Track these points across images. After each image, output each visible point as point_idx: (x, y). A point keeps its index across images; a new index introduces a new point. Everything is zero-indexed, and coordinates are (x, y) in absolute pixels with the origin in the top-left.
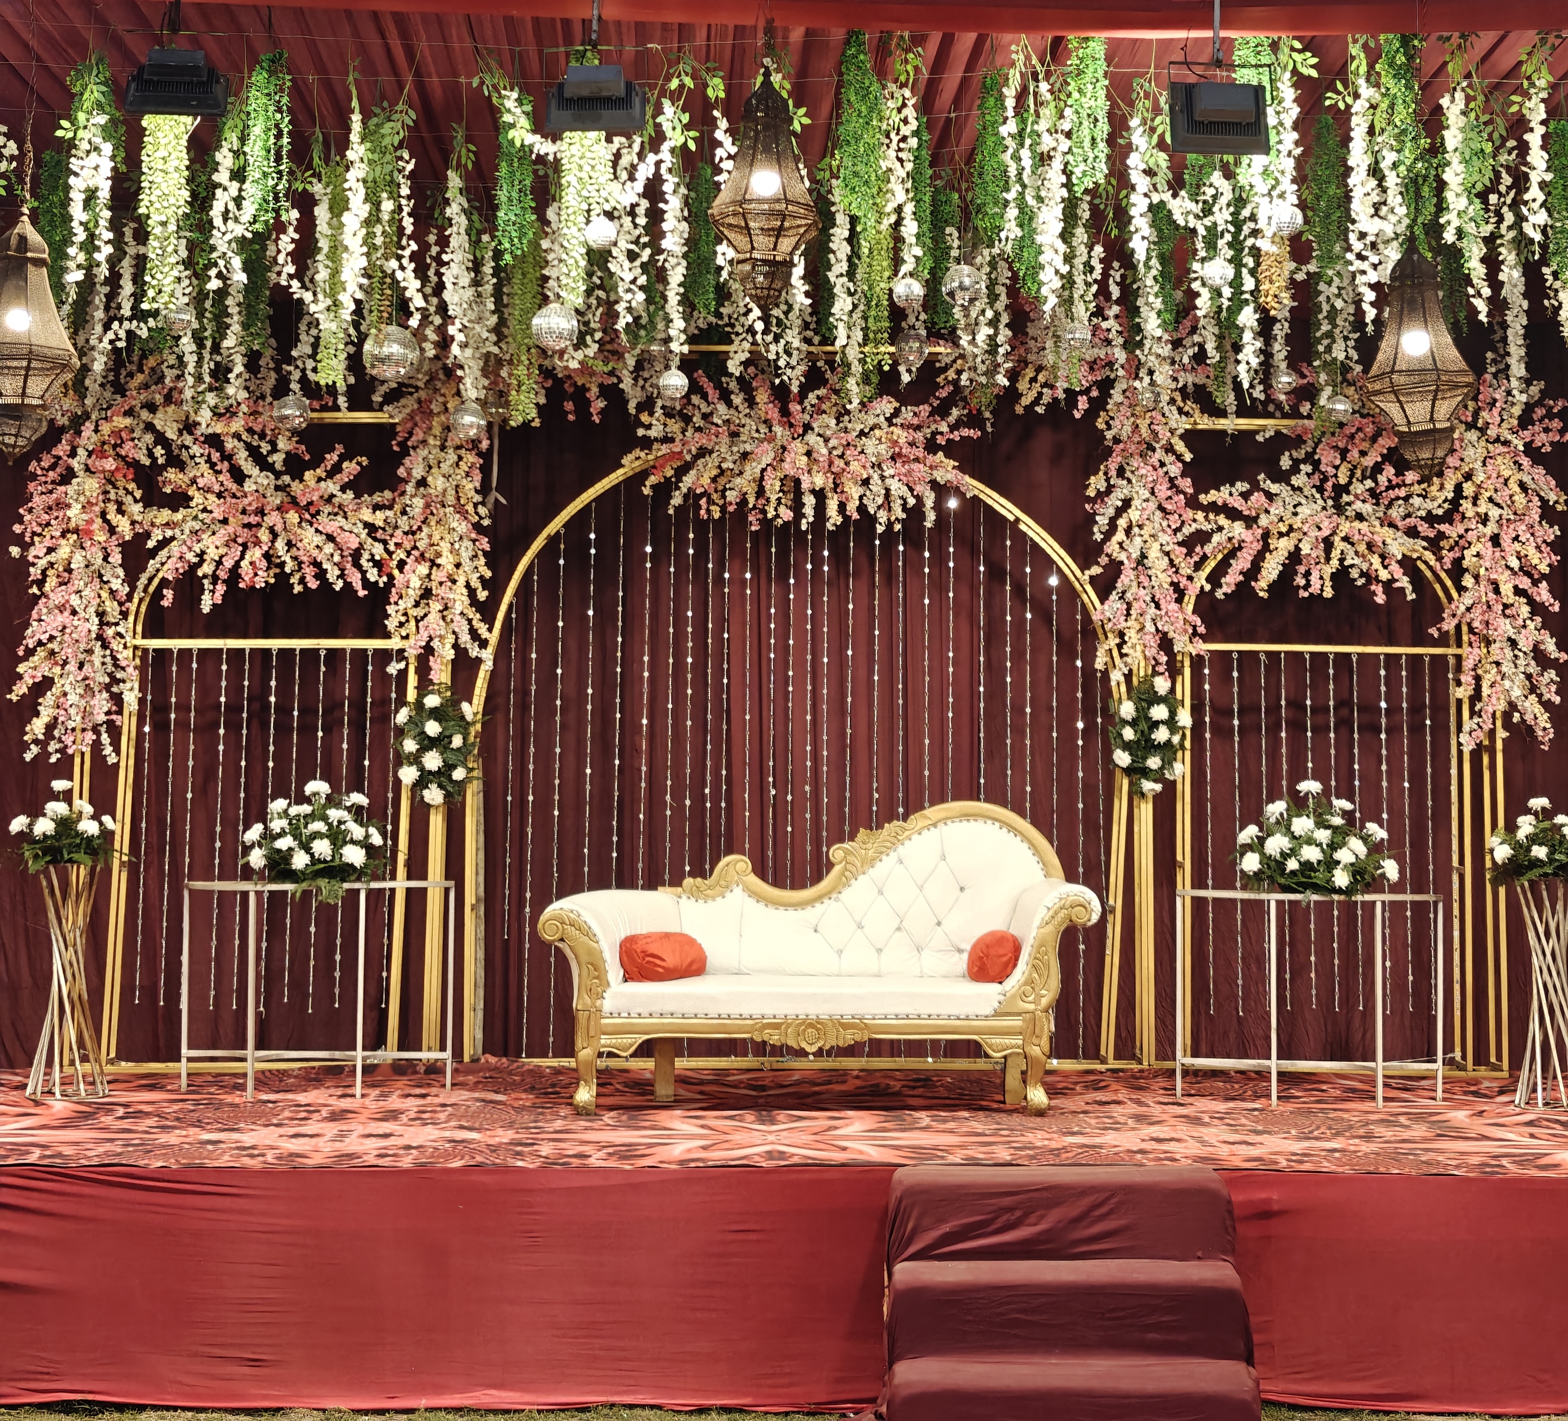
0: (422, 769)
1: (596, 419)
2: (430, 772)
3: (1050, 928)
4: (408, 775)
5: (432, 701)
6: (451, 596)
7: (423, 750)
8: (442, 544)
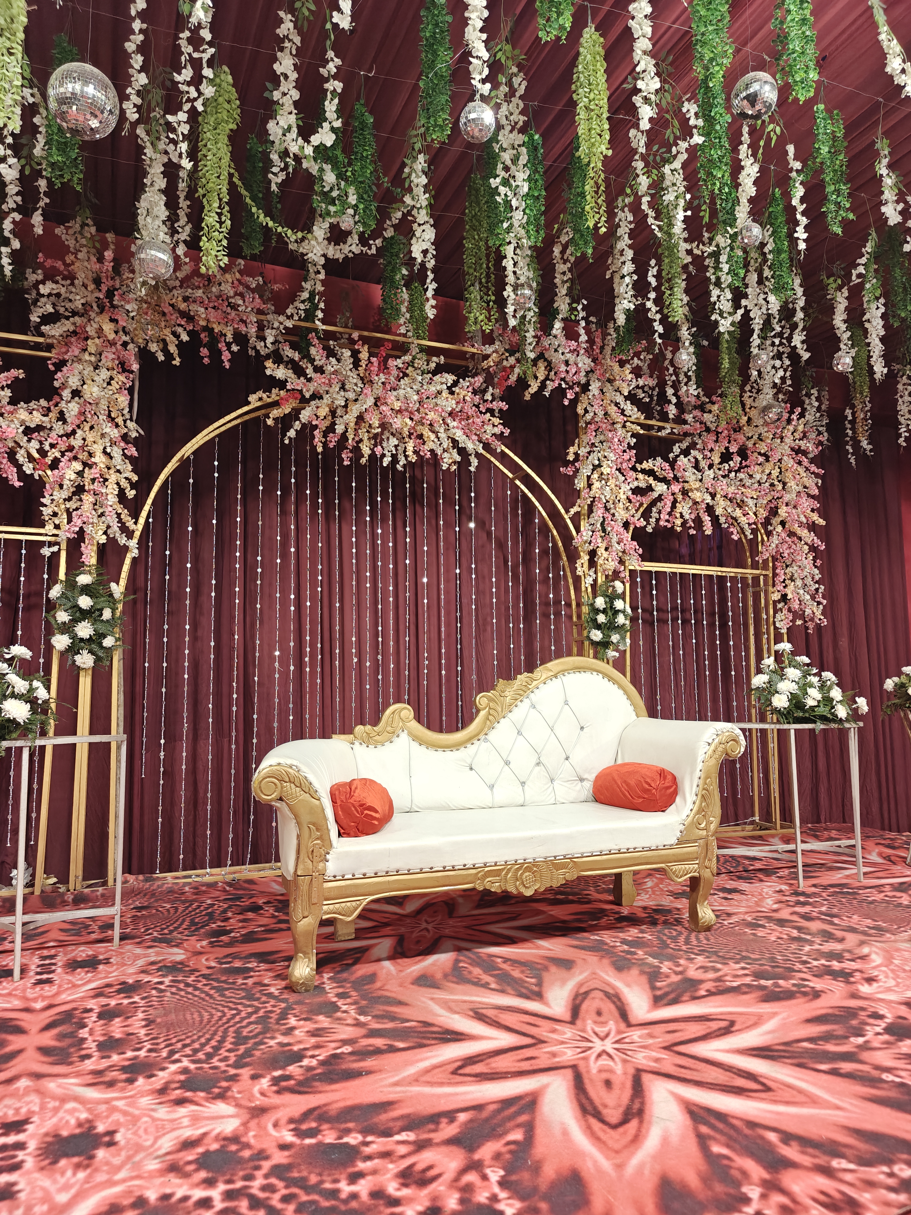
0: (74, 637)
1: (227, 365)
2: (82, 640)
3: (713, 762)
4: (61, 642)
5: (84, 579)
6: (104, 491)
7: (75, 621)
8: (95, 446)
